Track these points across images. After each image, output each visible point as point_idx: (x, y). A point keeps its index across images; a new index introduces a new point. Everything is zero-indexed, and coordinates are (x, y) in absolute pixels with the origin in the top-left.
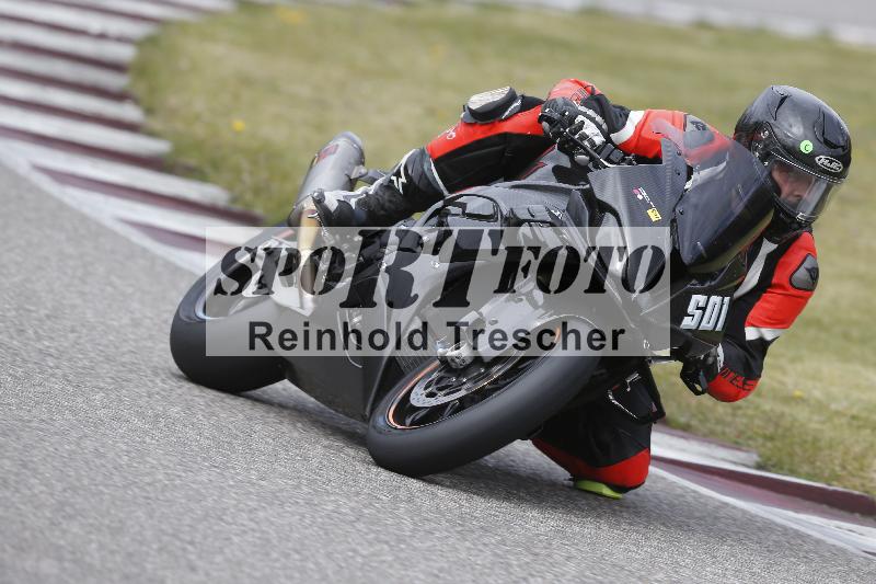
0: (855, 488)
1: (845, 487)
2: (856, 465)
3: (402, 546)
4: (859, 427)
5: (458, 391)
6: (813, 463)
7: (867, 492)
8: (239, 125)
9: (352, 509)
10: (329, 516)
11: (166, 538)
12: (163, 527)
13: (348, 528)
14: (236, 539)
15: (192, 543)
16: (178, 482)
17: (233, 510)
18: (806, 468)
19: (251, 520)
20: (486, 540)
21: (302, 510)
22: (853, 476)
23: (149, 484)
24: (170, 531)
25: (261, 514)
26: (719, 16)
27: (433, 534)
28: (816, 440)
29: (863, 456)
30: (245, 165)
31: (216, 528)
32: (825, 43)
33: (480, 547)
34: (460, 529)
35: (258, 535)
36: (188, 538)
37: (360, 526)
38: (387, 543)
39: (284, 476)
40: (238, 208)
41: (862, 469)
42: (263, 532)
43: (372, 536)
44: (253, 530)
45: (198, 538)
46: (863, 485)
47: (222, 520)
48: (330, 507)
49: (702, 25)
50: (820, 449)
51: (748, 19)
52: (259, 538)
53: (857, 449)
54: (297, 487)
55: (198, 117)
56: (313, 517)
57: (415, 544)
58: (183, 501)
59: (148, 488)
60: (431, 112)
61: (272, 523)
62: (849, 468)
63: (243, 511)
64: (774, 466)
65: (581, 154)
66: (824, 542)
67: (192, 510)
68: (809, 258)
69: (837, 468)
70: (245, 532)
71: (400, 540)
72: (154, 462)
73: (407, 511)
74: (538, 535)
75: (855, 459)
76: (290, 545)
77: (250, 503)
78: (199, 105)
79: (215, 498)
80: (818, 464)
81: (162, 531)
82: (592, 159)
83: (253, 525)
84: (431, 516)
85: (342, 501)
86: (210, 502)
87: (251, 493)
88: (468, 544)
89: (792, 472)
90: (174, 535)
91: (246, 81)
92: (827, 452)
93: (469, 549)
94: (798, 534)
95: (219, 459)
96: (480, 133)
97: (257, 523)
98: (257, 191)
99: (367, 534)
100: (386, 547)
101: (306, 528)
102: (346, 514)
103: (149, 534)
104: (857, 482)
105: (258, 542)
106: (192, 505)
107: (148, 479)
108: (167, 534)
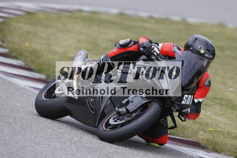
0: (195, 140)
1: (192, 139)
2: (195, 134)
3: (73, 156)
4: (196, 123)
5: (123, 120)
6: (183, 133)
7: (198, 141)
8: (27, 44)
9: (60, 146)
10: (53, 148)
11: (9, 154)
12: (9, 151)
13: (59, 151)
14: (28, 154)
15: (16, 155)
16: (12, 139)
17: (27, 146)
18: (181, 134)
19: (32, 149)
20: (96, 154)
21: (46, 146)
22: (194, 136)
23: (4, 140)
24: (10, 152)
25: (35, 147)
26: (155, 15)
27: (81, 152)
28: (184, 127)
29: (197, 131)
30: (29, 55)
31: (23, 151)
32: (184, 22)
33: (94, 156)
34: (88, 151)
35: (34, 153)
36: (15, 154)
37: (62, 150)
38: (69, 155)
39: (41, 137)
40: (27, 66)
41: (197, 135)
42: (35, 152)
43: (65, 153)
44: (33, 152)
45: (18, 154)
46: (197, 139)
47: (24, 149)
48: (54, 145)
49: (151, 18)
50: (185, 129)
51: (163, 16)
52: (35, 154)
53: (195, 129)
54: (44, 140)
55: (16, 43)
56: (49, 148)
57: (77, 155)
58: (14, 144)
59: (4, 141)
60: (78, 41)
61: (38, 150)
62: (193, 134)
63: (30, 146)
64: (173, 134)
65: (153, 56)
66: (187, 154)
67: (16, 147)
68: (208, 78)
69: (190, 134)
70: (31, 152)
71: (73, 154)
72: (6, 134)
73: (75, 146)
74: (109, 152)
75: (195, 132)
76: (43, 155)
77: (32, 145)
78: (16, 40)
79: (23, 143)
80: (185, 133)
81: (8, 152)
82: (156, 57)
83: (33, 150)
84: (81, 148)
85: (57, 144)
86: (21, 144)
87: (32, 142)
88: (91, 155)
89: (178, 136)
90: (12, 153)
91: (29, 33)
92: (187, 130)
93: (91, 156)
94: (180, 152)
95: (23, 133)
96: (122, 51)
97: (34, 150)
98: (32, 62)
99: (64, 152)
100: (69, 156)
101: (47, 151)
102: (58, 147)
103: (5, 153)
104: (195, 138)
105: (34, 155)
106: (16, 145)
107: (4, 138)
108: (10, 153)
